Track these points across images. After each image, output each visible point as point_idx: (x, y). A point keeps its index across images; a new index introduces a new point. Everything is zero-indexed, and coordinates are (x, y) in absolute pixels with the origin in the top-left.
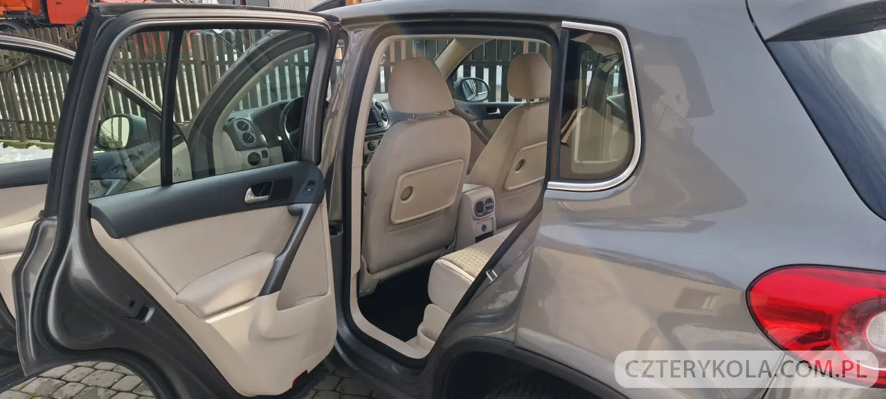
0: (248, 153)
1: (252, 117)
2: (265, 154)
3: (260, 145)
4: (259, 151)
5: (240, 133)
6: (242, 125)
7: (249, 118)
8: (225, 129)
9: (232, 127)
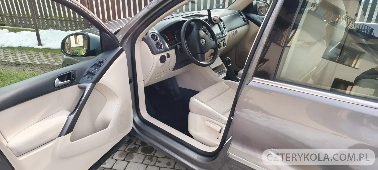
0: (159, 56)
1: (158, 31)
2: (168, 55)
3: (166, 50)
4: (165, 54)
5: (154, 43)
6: (153, 36)
7: (156, 32)
8: (144, 39)
9: (148, 38)
